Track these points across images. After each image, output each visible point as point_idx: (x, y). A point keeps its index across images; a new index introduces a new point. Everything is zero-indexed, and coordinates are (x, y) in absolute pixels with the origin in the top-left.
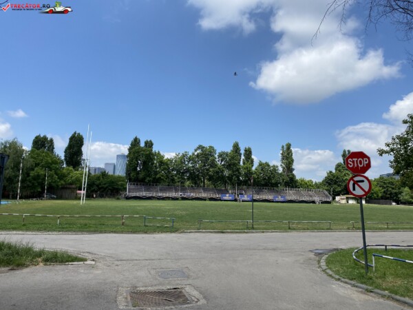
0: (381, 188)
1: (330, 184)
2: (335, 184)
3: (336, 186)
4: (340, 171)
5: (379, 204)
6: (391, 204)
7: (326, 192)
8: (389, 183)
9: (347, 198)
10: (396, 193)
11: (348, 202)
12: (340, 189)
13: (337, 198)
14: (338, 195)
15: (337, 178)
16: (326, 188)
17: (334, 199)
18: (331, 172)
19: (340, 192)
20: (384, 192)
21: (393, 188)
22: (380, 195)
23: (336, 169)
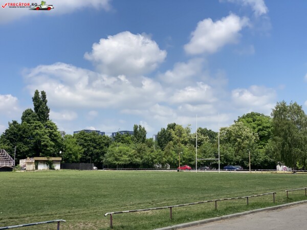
0: (81, 148)
1: (12, 141)
2: (20, 140)
3: (21, 144)
4: (28, 121)
5: (78, 168)
6: (92, 169)
7: (7, 154)
8: (90, 140)
9: (37, 162)
10: (97, 154)
11: (37, 168)
12: (27, 149)
13: (22, 162)
14: (24, 158)
15: (24, 132)
16: (7, 147)
17: (17, 163)
18: (15, 122)
19: (27, 152)
20: (84, 152)
21: (95, 148)
22: (79, 156)
23: (23, 118)
